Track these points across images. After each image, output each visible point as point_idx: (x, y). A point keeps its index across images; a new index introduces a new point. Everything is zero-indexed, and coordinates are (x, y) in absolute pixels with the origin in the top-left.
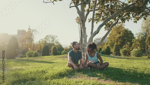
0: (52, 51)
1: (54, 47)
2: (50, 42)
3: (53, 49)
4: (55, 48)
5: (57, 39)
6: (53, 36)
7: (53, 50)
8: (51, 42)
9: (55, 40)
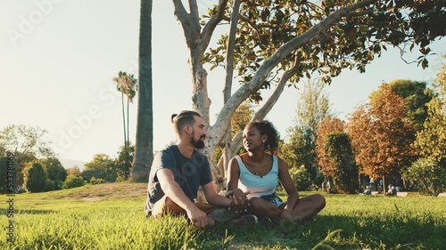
0: (25, 179)
1: (35, 165)
2: (18, 150)
3: (31, 171)
4: (37, 167)
5: (44, 138)
6: (29, 131)
7: (29, 177)
8: (21, 150)
9: (38, 143)
